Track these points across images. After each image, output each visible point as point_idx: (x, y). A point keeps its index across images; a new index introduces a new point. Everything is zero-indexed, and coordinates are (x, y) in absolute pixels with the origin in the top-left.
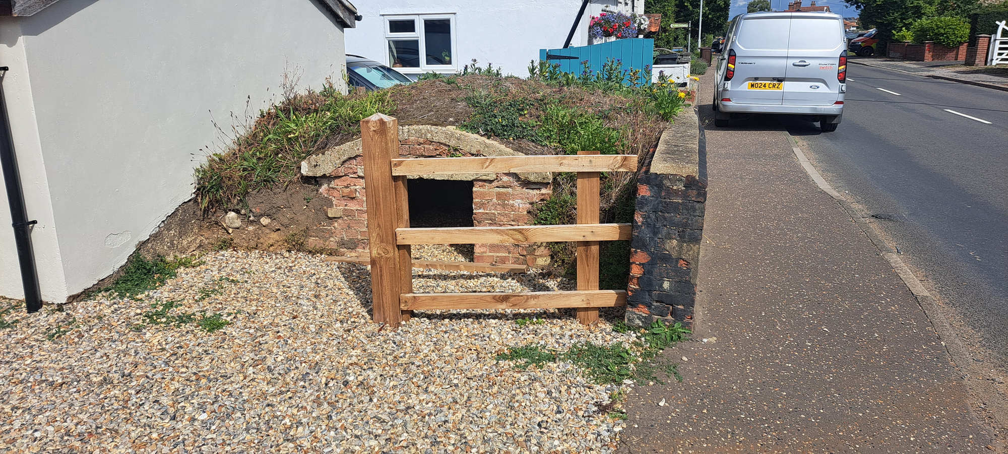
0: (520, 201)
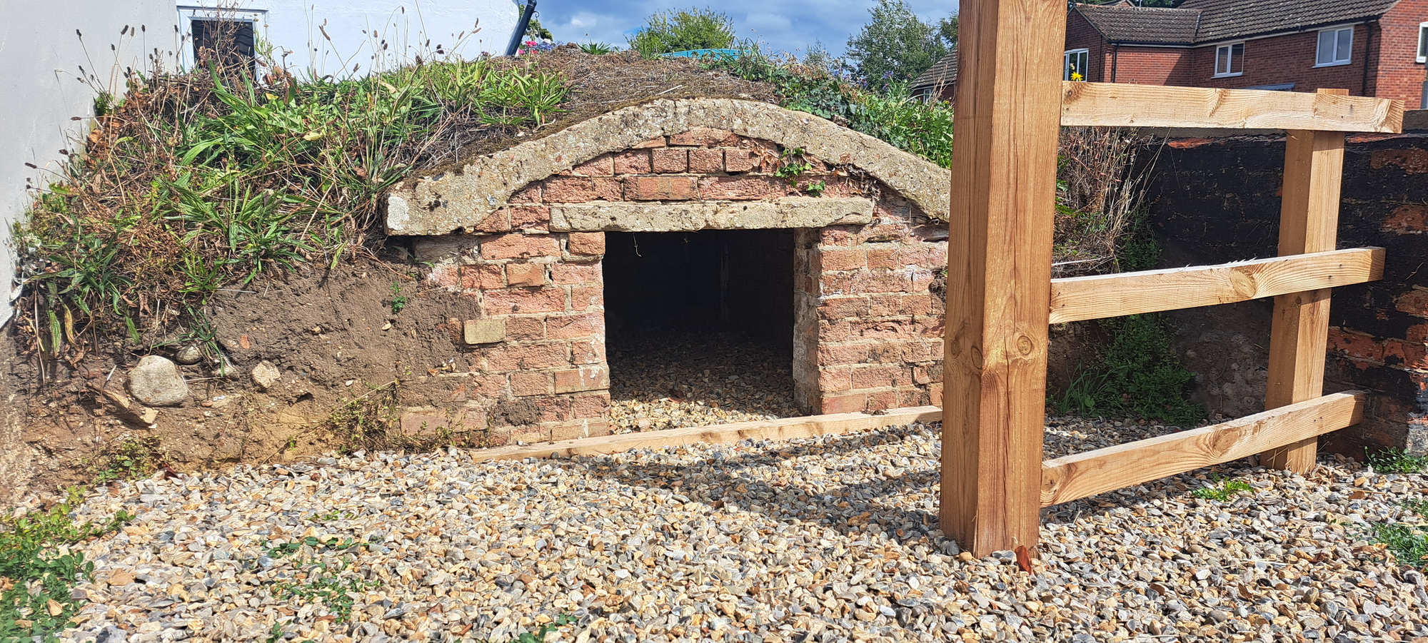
0: (914, 268)
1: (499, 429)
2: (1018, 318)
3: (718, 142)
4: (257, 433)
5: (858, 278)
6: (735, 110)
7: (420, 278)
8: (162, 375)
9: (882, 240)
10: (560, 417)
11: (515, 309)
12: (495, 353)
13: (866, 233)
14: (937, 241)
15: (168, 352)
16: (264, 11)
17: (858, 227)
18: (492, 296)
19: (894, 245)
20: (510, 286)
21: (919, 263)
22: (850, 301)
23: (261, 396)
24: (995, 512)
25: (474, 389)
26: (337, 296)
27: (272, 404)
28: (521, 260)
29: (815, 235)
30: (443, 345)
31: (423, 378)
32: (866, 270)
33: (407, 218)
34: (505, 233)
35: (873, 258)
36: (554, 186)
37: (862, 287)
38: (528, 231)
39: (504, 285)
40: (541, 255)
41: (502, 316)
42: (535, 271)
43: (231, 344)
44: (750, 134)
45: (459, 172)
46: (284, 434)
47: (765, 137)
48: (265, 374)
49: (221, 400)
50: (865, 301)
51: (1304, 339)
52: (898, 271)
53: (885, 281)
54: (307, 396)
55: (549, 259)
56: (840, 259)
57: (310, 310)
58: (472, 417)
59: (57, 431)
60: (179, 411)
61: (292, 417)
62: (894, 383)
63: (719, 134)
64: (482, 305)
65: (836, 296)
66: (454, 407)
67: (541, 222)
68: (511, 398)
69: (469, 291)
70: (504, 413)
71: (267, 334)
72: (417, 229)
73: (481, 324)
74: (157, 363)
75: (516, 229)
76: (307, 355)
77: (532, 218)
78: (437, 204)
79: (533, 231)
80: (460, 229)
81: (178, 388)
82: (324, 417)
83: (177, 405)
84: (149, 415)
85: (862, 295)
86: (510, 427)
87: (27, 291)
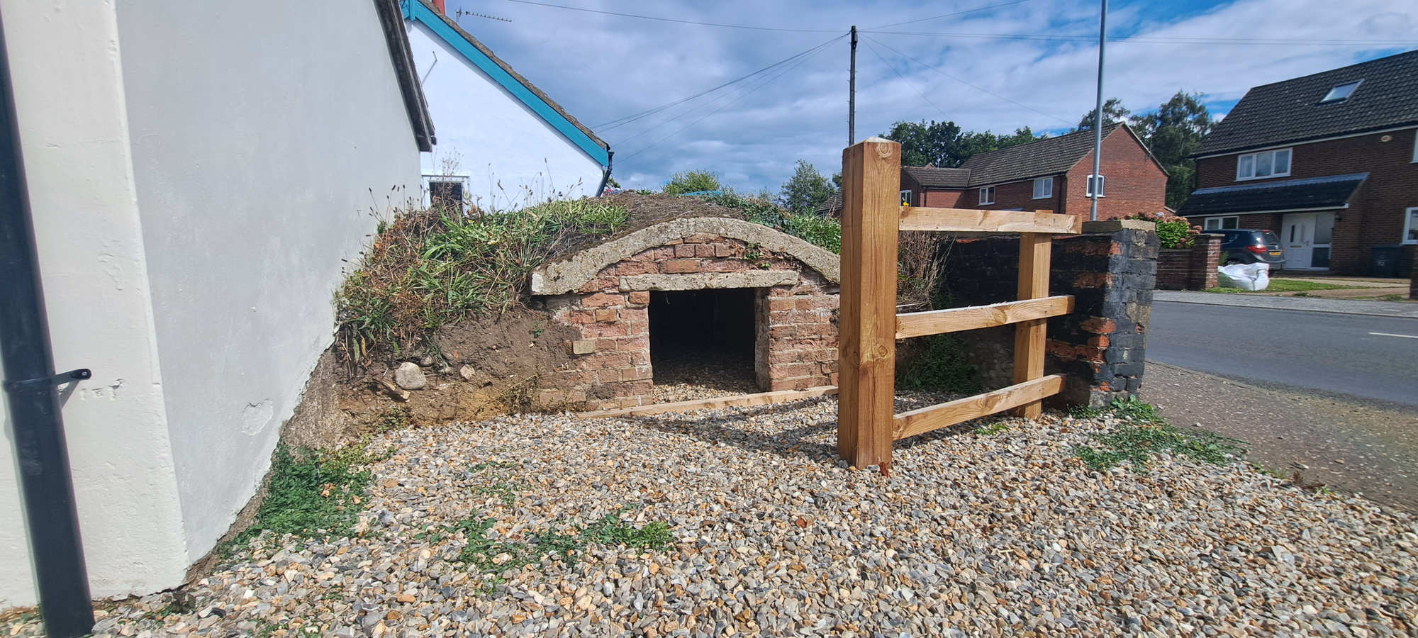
0: (821, 309)
1: (592, 401)
2: (879, 336)
3: (711, 241)
4: (463, 404)
5: (790, 315)
6: (721, 223)
7: (549, 318)
8: (412, 372)
9: (803, 293)
10: (625, 394)
11: (600, 335)
12: (590, 359)
13: (794, 290)
14: (833, 294)
15: (416, 360)
16: (467, 177)
17: (790, 287)
18: (588, 327)
19: (810, 296)
20: (597, 322)
21: (824, 307)
22: (786, 327)
23: (465, 384)
24: (867, 444)
25: (578, 379)
26: (505, 329)
27: (471, 389)
28: (604, 307)
29: (766, 291)
30: (562, 355)
31: (551, 373)
32: (794, 310)
33: (542, 285)
34: (595, 293)
35: (799, 304)
36: (621, 266)
37: (793, 320)
38: (607, 291)
39: (595, 321)
40: (614, 304)
41: (593, 339)
42: (611, 313)
43: (449, 355)
44: (729, 236)
45: (570, 260)
46: (477, 404)
47: (738, 237)
48: (467, 372)
49: (444, 386)
50: (794, 328)
51: (1033, 347)
52: (812, 311)
53: (805, 316)
54: (489, 384)
55: (619, 307)
56: (781, 305)
57: (491, 336)
58: (578, 394)
59: (357, 403)
60: (421, 392)
61: (482, 395)
62: (811, 373)
63: (712, 237)
64: (582, 332)
65: (778, 325)
66: (568, 389)
67: (614, 286)
68: (599, 384)
69: (575, 325)
70: (595, 392)
71: (468, 350)
72: (548, 292)
73: (582, 343)
74: (411, 366)
75: (601, 290)
76: (489, 361)
77: (609, 284)
78: (558, 277)
79: (610, 291)
80: (571, 291)
81: (421, 380)
82: (498, 395)
83: (420, 389)
84: (406, 395)
85: (793, 324)
86: (598, 400)
87: (342, 328)
